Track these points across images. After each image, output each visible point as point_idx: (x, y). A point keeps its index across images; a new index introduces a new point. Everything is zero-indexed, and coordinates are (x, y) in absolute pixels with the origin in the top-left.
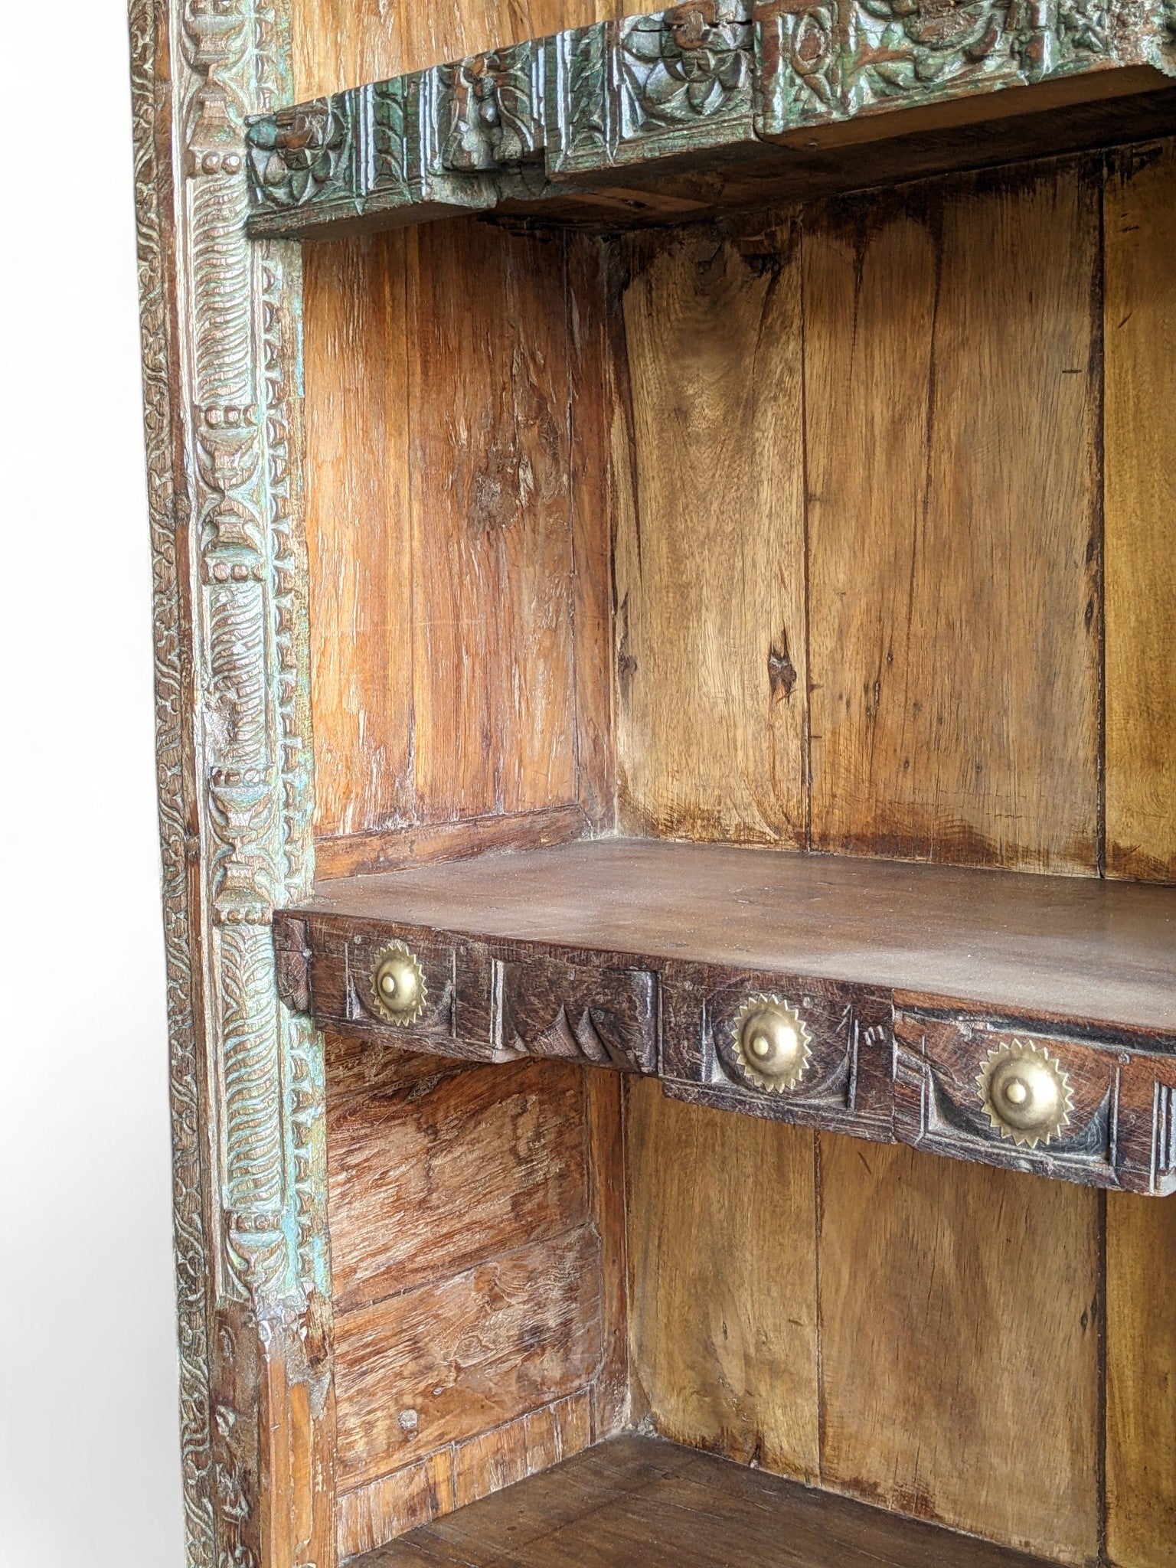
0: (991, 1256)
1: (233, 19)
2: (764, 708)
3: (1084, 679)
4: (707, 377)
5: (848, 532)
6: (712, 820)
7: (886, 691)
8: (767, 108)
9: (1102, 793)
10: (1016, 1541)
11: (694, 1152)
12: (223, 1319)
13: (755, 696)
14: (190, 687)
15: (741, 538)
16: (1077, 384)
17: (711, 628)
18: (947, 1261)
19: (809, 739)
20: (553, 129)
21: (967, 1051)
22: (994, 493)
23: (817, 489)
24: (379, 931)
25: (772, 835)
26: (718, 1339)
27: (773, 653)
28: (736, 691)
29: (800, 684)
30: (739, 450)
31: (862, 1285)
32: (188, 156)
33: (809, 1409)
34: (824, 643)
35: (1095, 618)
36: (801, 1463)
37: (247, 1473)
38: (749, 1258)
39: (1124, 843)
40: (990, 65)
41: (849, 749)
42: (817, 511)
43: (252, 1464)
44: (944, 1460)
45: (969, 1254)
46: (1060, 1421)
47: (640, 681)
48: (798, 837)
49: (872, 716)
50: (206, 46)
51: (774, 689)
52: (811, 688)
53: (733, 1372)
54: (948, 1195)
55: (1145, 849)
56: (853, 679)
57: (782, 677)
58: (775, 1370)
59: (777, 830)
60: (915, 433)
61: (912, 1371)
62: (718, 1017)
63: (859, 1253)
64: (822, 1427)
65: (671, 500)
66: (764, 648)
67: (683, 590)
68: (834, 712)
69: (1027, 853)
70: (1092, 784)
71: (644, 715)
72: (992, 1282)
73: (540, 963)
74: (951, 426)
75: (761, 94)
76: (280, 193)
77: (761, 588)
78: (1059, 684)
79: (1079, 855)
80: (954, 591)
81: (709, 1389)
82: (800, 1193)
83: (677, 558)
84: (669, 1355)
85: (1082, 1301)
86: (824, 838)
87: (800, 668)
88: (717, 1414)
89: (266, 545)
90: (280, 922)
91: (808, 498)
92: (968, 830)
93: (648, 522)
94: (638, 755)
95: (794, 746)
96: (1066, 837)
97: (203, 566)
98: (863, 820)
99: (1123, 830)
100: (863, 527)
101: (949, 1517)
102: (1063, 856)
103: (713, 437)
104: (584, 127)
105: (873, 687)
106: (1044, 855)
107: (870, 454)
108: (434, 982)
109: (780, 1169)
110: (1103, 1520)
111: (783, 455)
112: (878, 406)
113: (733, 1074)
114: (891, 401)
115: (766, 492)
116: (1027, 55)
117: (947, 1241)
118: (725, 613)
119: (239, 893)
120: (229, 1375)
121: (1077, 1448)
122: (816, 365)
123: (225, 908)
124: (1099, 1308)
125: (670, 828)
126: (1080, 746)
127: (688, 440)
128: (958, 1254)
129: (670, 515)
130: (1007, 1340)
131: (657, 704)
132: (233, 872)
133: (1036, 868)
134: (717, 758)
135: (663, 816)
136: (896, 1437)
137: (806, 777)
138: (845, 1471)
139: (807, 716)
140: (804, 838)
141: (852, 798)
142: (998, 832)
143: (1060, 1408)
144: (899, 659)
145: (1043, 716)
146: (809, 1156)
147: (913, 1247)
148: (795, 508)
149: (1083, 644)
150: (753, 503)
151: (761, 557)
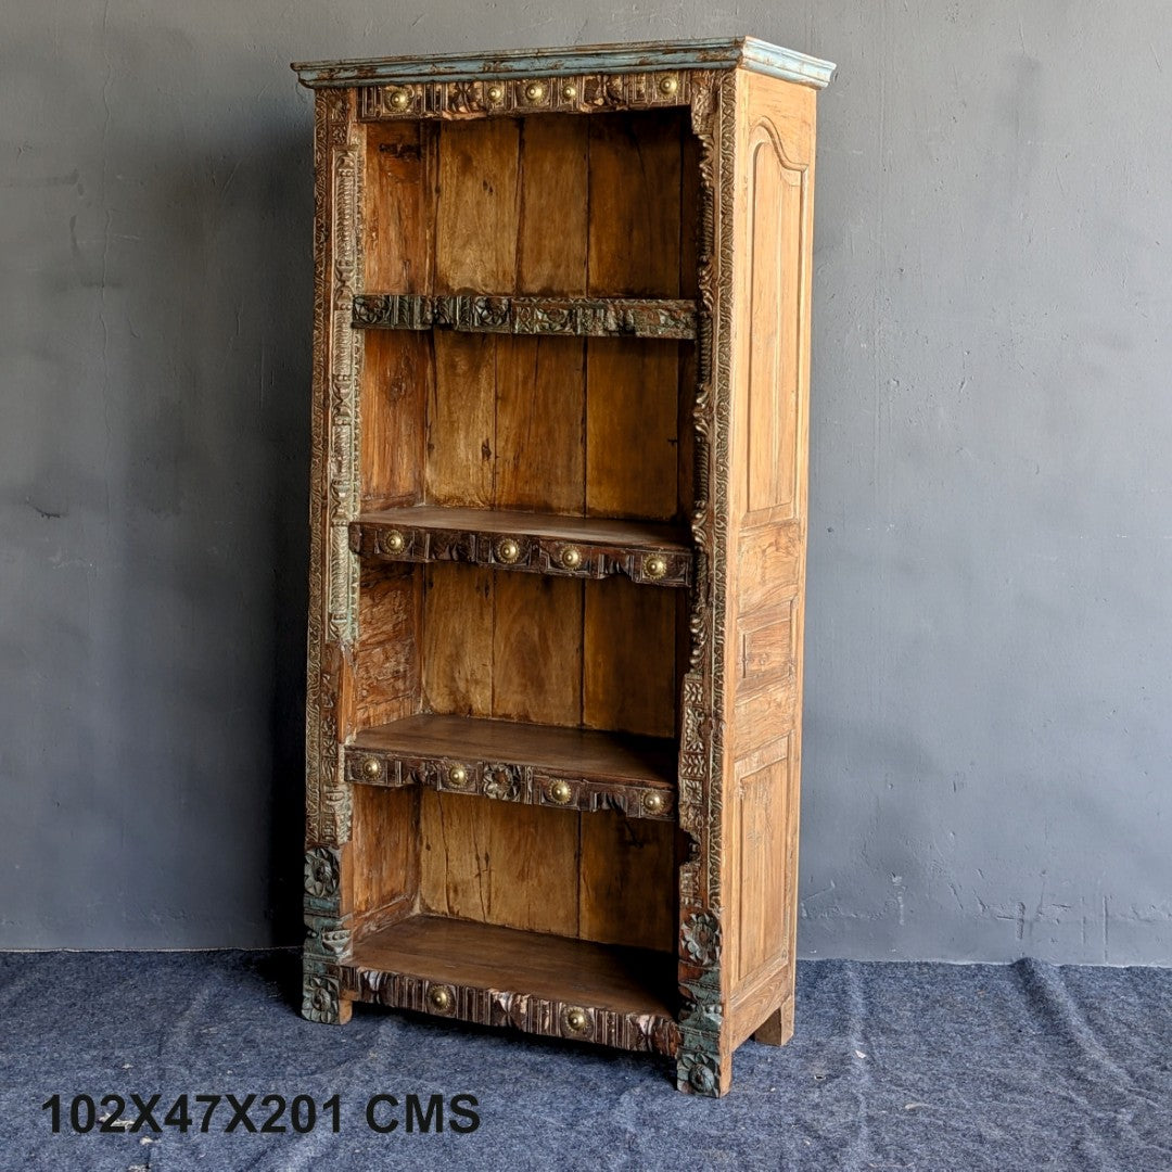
0: (550, 634)
1: (351, 267)
2: (480, 463)
3: (580, 459)
4: (463, 356)
5: (510, 409)
6: (460, 499)
7: (521, 460)
8: (514, 328)
9: (585, 491)
10: (556, 723)
11: (449, 612)
12: (328, 646)
13: (477, 459)
14: (327, 456)
15: (473, 408)
16: (580, 373)
17: (462, 436)
18: (536, 638)
19: (495, 474)
20: (455, 320)
21: (558, 549)
22: (555, 402)
23: (500, 395)
24: (390, 527)
25: (481, 504)
26: (457, 675)
27: (483, 445)
28: (470, 457)
29: (492, 456)
30: (473, 380)
31: (508, 649)
32: (335, 304)
33: (489, 693)
34: (501, 444)
35: (584, 440)
36: (485, 712)
37: (334, 694)
38: (469, 647)
39: (591, 506)
40: (567, 329)
41: (508, 476)
42: (499, 402)
43: (336, 690)
44: (534, 703)
45: (543, 636)
46: (570, 683)
47: (435, 454)
48: (490, 505)
49: (516, 467)
50: (345, 275)
51: (483, 457)
52: (496, 457)
53: (462, 685)
54: (537, 617)
55: (597, 508)
56: (510, 455)
57: (486, 453)
58: (477, 682)
59: (483, 503)
60: (531, 382)
61: (524, 675)
62: (494, 546)
63: (507, 638)
64: (493, 700)
65: (449, 393)
66: (480, 443)
67: (452, 423)
68: (504, 464)
69: (563, 510)
70: (582, 489)
71: (436, 463)
72: (550, 643)
73: (442, 535)
74: (542, 382)
75: (512, 324)
76: (365, 318)
77: (480, 424)
78: (573, 459)
79: (578, 509)
80: (542, 430)
81: (453, 692)
82: (488, 622)
83: (450, 413)
84: (438, 684)
85: (577, 646)
86: (500, 505)
87: (493, 451)
88: (455, 701)
89: (352, 414)
90: (351, 526)
91: (497, 398)
92: (545, 502)
93: (440, 399)
94: (434, 477)
95: (490, 476)
96: (574, 504)
97: (333, 420)
98: (513, 500)
99: (591, 503)
100: (514, 409)
101: (535, 720)
102: (574, 510)
103: (465, 373)
104: (463, 319)
105: (516, 458)
106: (568, 510)
107: (517, 385)
108: (406, 541)
109: (481, 614)
110: (582, 711)
111: (489, 384)
112: (520, 373)
113: (497, 559)
114: (524, 372)
115: (482, 395)
116: (575, 330)
117: (536, 632)
118: (467, 433)
119: (340, 517)
120: (329, 664)
121: (574, 690)
122: (500, 357)
123: (335, 521)
124: (582, 646)
125: (445, 502)
126: (580, 479)
127: (455, 375)
128: (540, 635)
129: (448, 398)
130: (554, 660)
131: (441, 460)
132: (339, 510)
133: (566, 514)
134: (463, 479)
135: (442, 498)
136: (518, 698)
137: (494, 486)
138: (500, 712)
139: (495, 466)
140: (492, 506)
141: (509, 493)
142: (555, 503)
143: (570, 678)
144: (525, 451)
145: (569, 469)
146: (491, 609)
147: (525, 634)
148: (492, 400)
149: (580, 447)
150: (478, 397)
151: (480, 416)
